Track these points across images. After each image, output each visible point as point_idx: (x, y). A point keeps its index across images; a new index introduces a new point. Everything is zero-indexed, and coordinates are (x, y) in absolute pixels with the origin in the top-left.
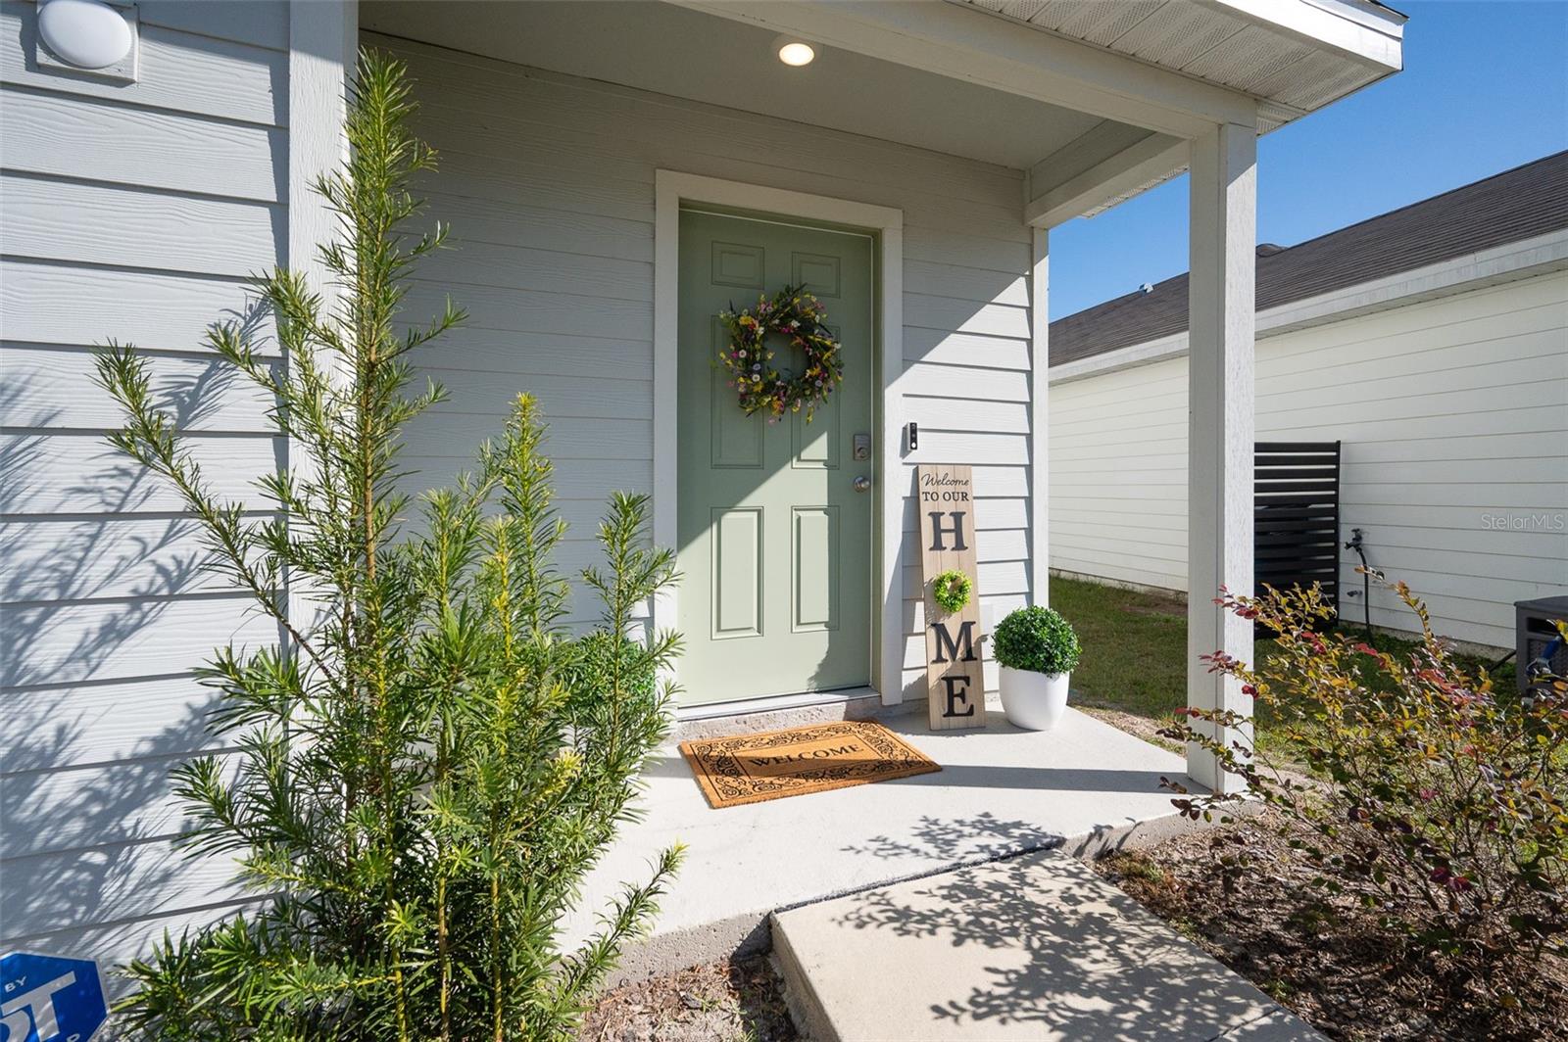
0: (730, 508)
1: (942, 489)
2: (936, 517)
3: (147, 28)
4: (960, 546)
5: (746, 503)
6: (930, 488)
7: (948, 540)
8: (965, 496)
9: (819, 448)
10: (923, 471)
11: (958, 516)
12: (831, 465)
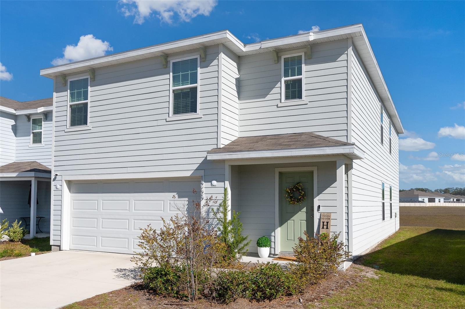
0: (289, 220)
1: (325, 217)
2: (323, 222)
3: (217, 181)
4: (327, 228)
5: (292, 219)
6: (323, 217)
7: (325, 227)
8: (329, 219)
9: (304, 209)
10: (322, 214)
11: (327, 223)
12: (307, 213)
